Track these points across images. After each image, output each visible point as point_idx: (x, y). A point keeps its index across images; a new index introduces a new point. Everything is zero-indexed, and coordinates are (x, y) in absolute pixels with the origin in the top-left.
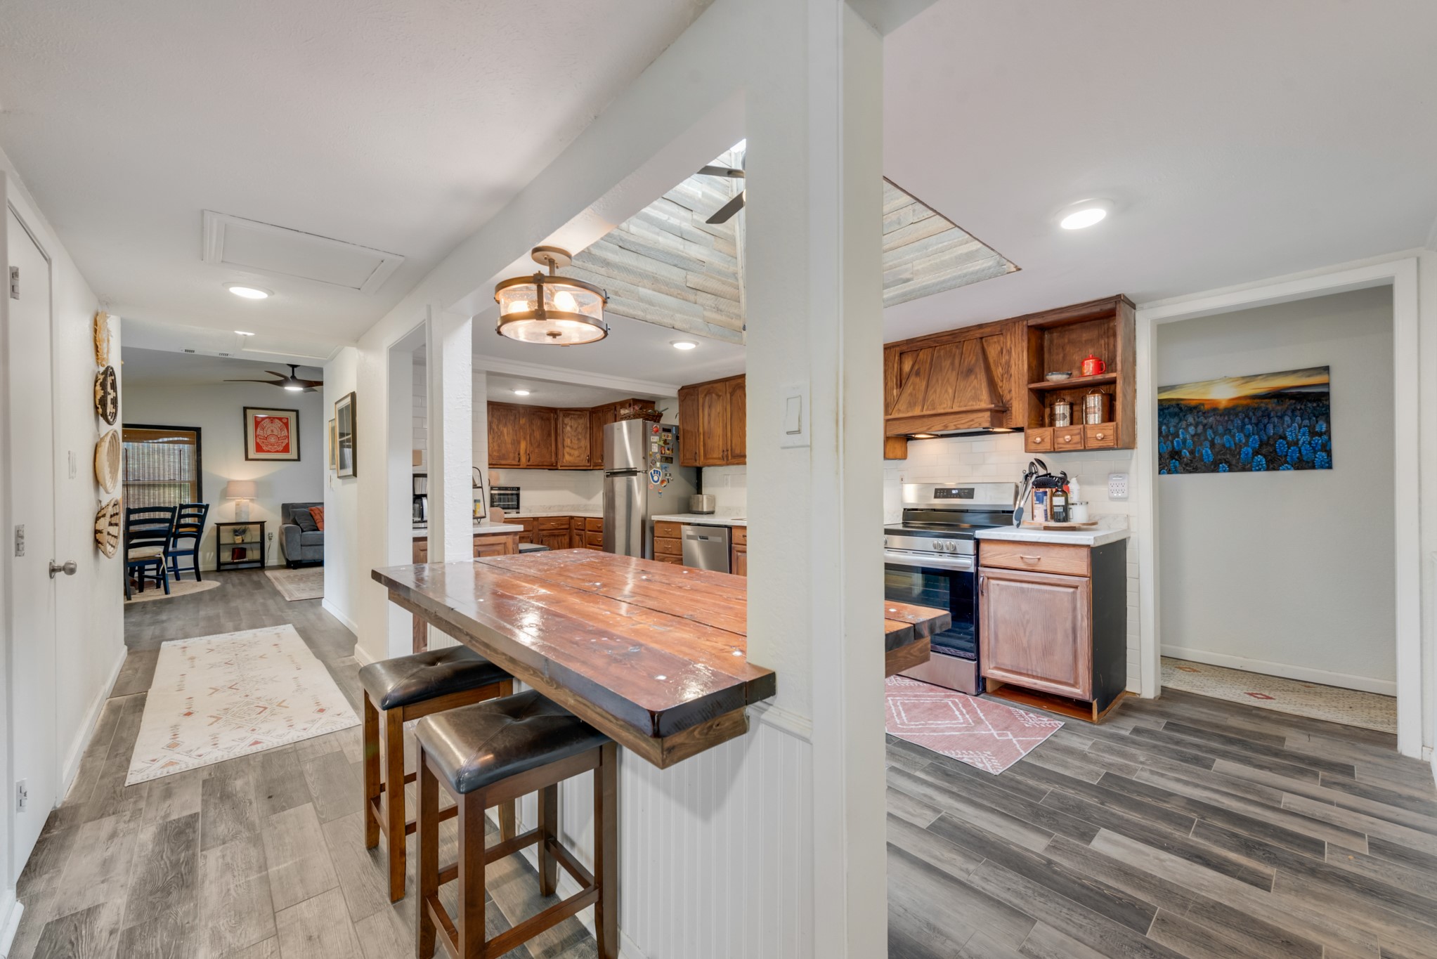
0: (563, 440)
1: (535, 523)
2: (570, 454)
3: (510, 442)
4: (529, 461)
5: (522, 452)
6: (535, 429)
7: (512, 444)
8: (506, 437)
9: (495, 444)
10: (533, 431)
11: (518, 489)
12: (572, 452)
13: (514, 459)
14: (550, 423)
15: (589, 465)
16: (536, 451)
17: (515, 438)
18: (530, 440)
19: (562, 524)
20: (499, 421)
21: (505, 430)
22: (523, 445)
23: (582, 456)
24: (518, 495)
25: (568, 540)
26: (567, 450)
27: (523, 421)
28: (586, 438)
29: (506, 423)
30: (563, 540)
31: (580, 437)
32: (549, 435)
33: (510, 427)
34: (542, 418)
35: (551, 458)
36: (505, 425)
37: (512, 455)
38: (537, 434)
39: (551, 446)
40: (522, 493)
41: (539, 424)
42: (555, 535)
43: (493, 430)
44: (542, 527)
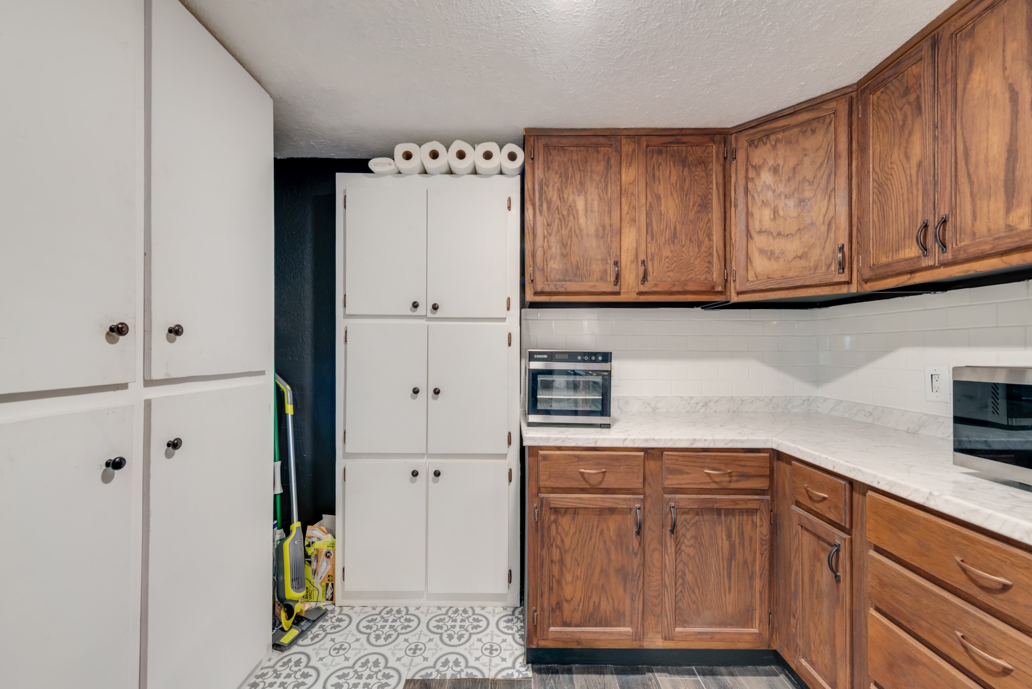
0: (749, 215)
1: (652, 465)
2: (770, 255)
3: (592, 230)
4: (645, 279)
5: (626, 259)
6: (661, 192)
7: (597, 236)
8: (582, 221)
9: (553, 239)
10: (658, 198)
11: (606, 357)
12: (778, 245)
13: (603, 278)
14: (708, 176)
15: (844, 278)
16: (666, 252)
17: (607, 221)
18: (649, 225)
19: (747, 476)
20: (565, 177)
21: (580, 204)
22: (630, 239)
23: (816, 253)
24: (607, 376)
25: (765, 530)
26: (760, 241)
27: (629, 175)
28: (831, 193)
29: (582, 184)
30: (748, 528)
31: (808, 194)
32: (705, 206)
33: (593, 193)
34: (684, 162)
35: (709, 271)
36: (582, 188)
37: (597, 267)
38: (670, 207)
39: (709, 236)
40: (618, 367)
41: (674, 178)
42: (719, 511)
43: (549, 203)
44: (672, 481)
